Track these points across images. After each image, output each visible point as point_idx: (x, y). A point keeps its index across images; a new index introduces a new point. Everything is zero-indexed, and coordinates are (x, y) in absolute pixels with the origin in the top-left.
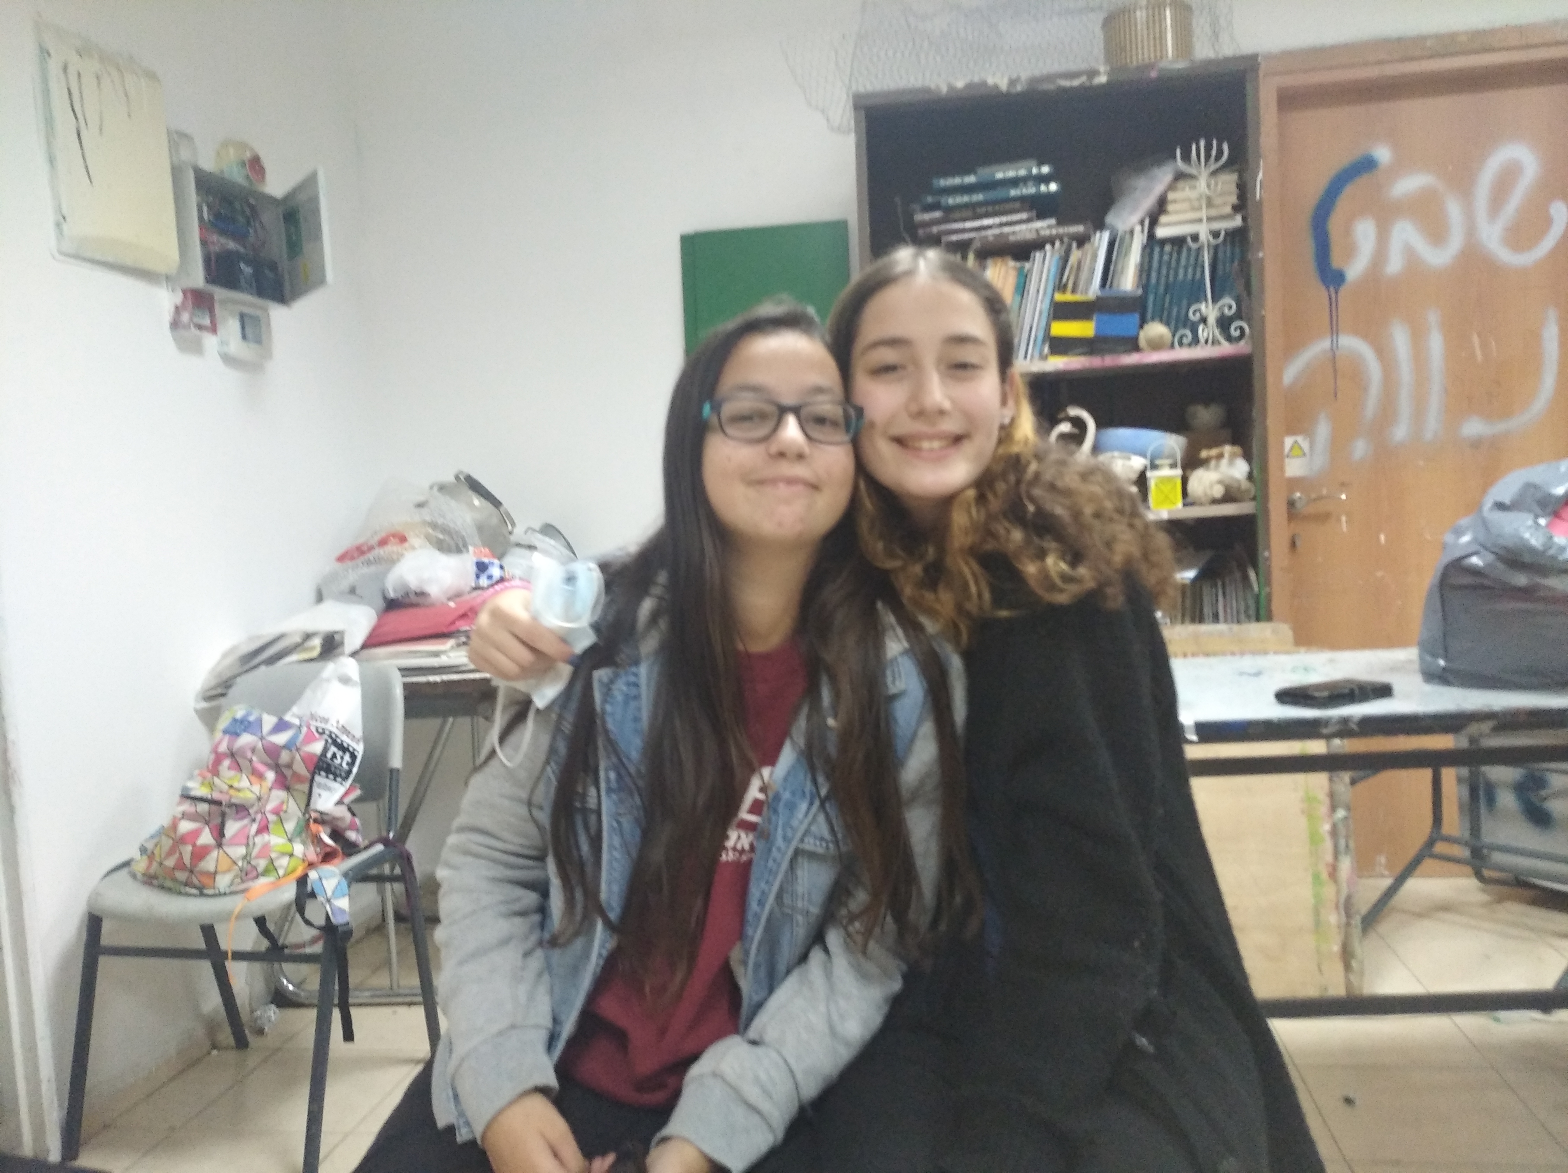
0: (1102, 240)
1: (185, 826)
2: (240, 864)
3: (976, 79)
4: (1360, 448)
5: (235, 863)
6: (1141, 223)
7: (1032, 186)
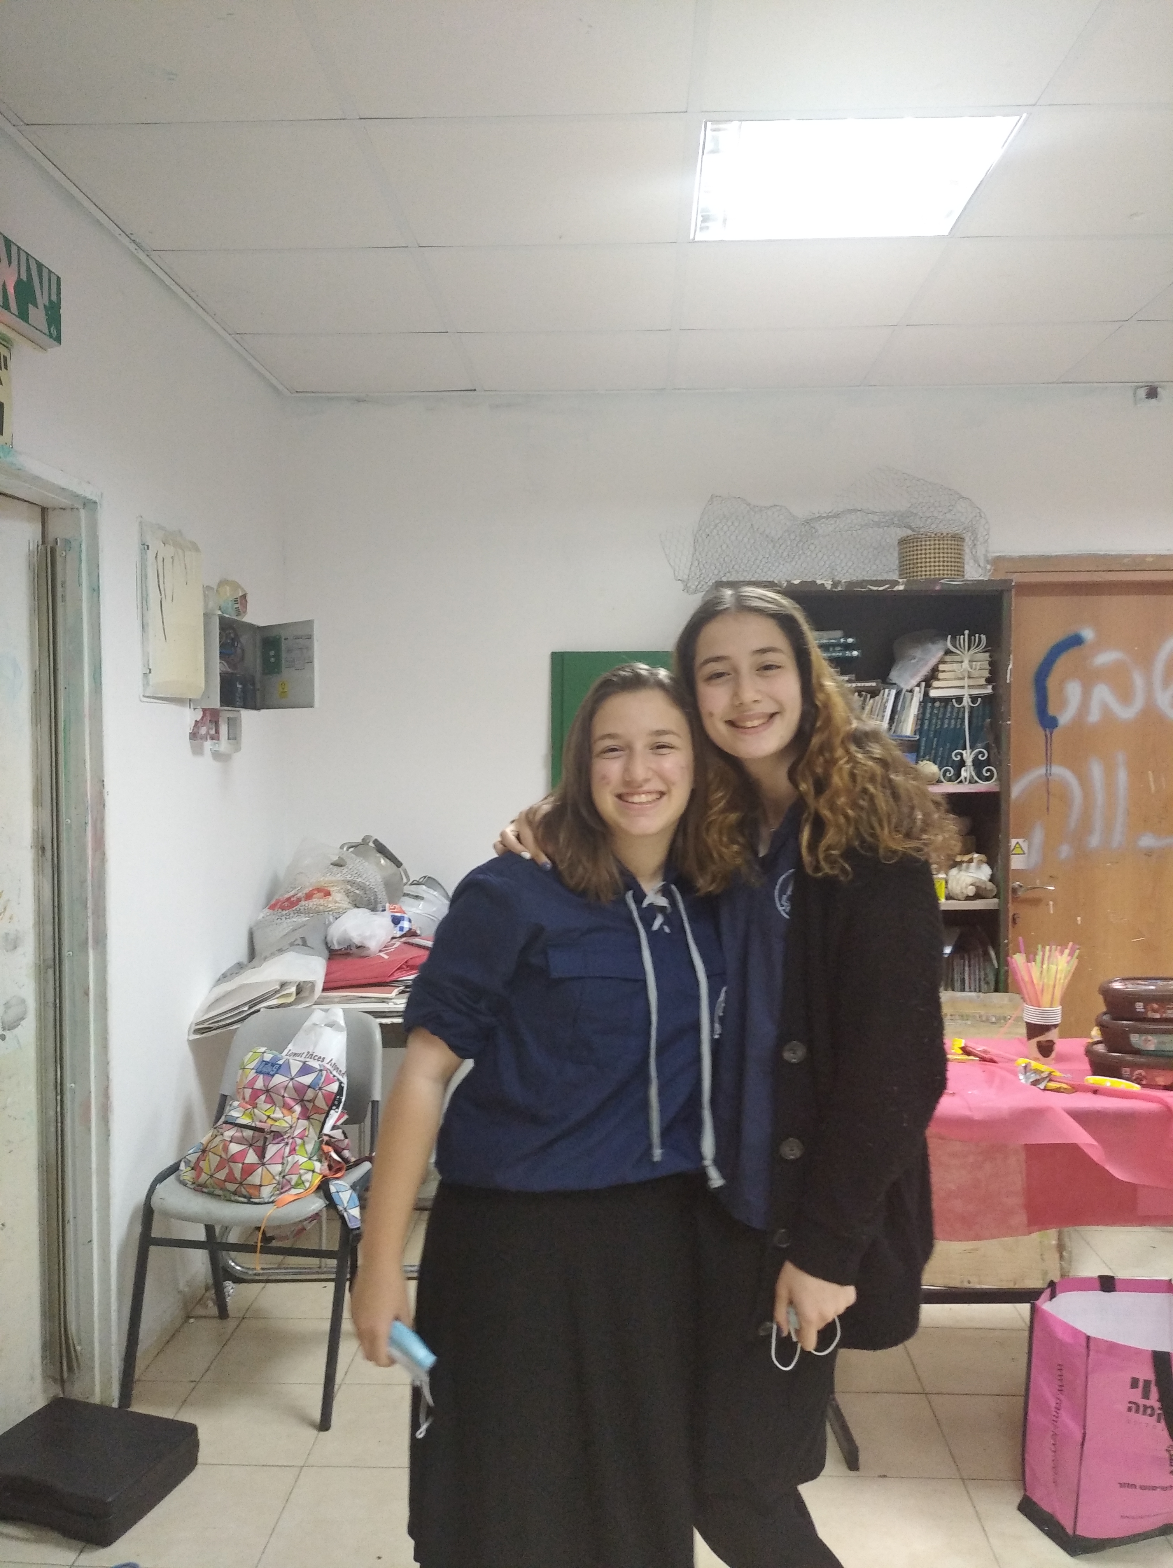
1: (234, 1148)
2: (277, 1178)
4: (1065, 851)
5: (274, 1178)
6: (918, 685)
7: (838, 652)
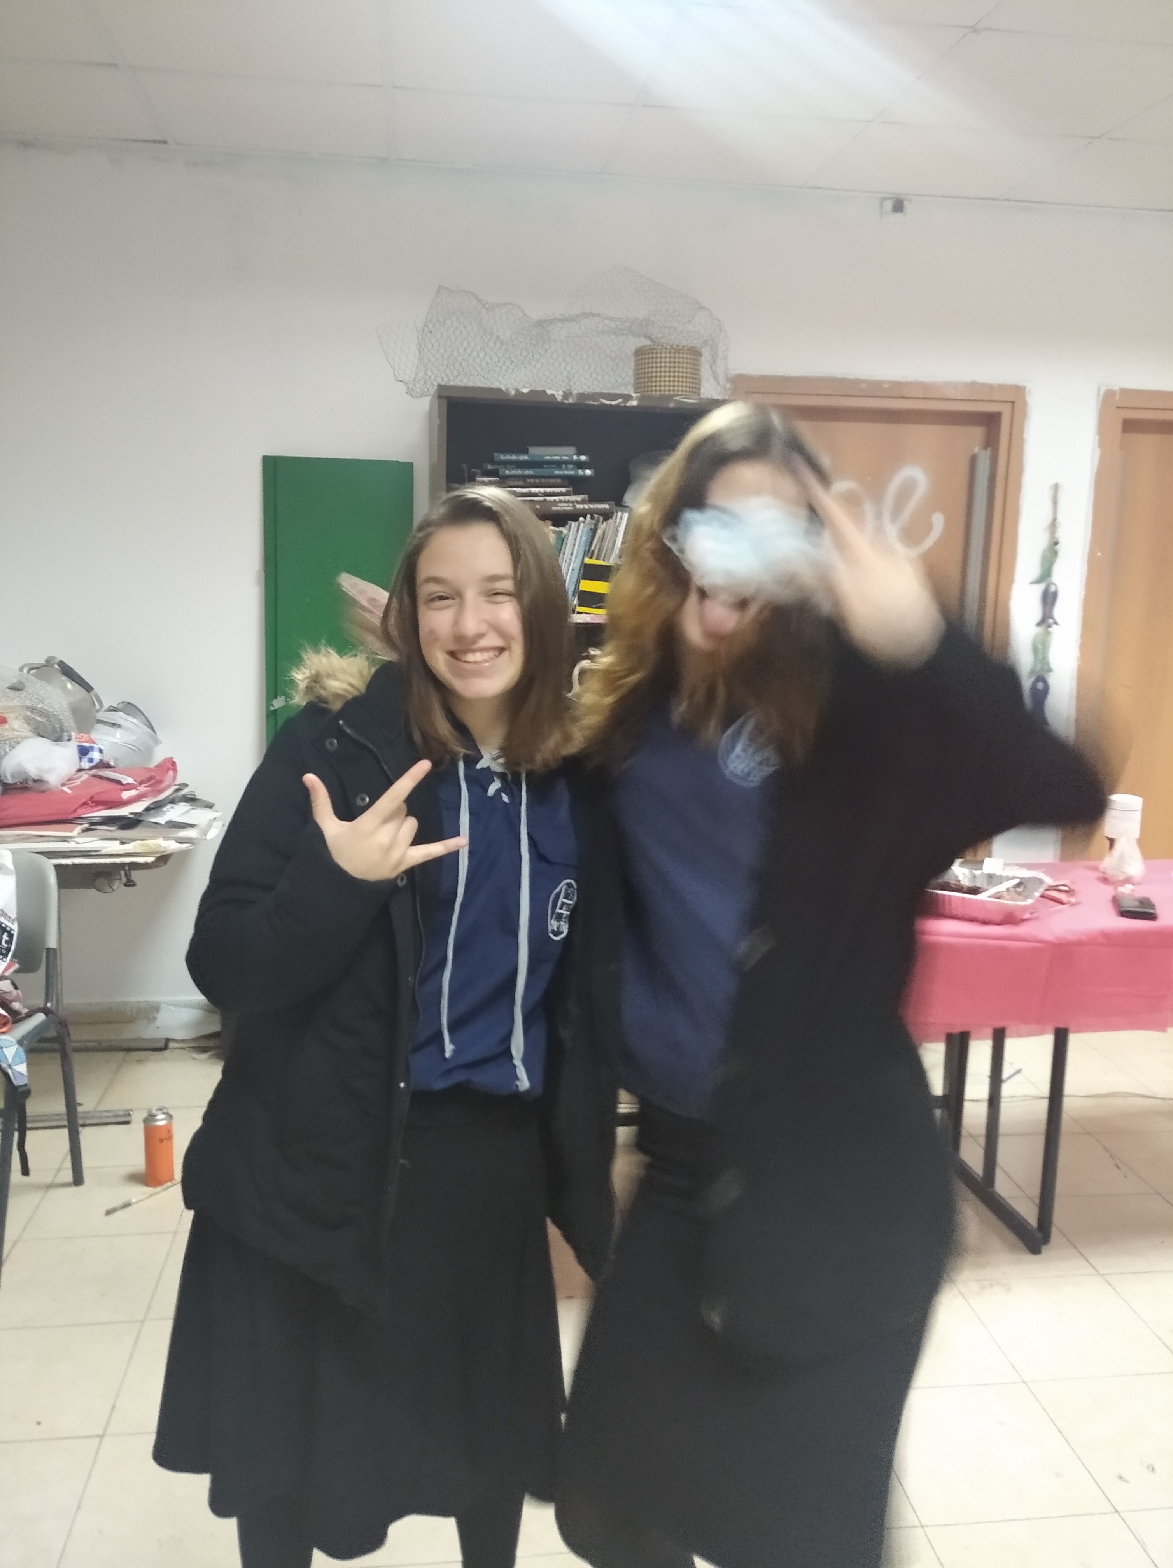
0: (622, 518)
3: (538, 388)
7: (572, 470)
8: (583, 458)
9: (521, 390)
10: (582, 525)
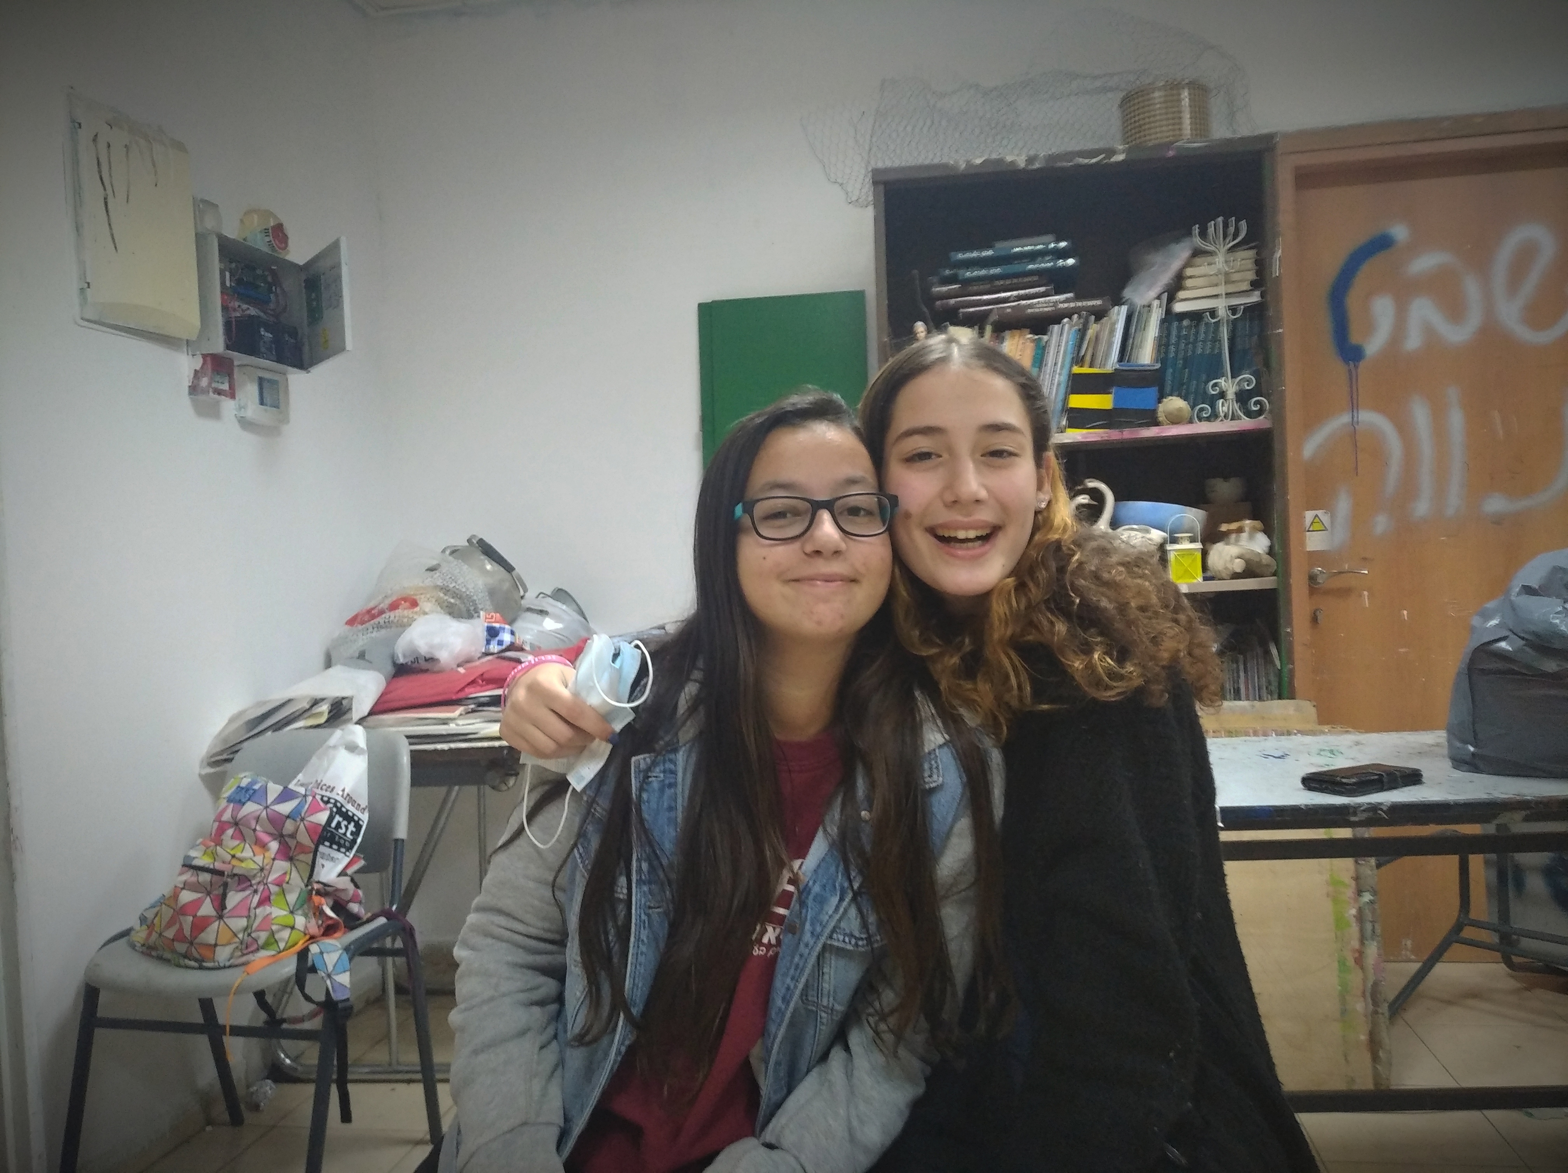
0: (1119, 314)
1: (187, 897)
2: (240, 936)
3: (994, 156)
4: (1381, 523)
5: (236, 935)
6: (1159, 297)
7: (1049, 261)
8: (1063, 244)
9: (973, 161)
10: (1067, 327)
